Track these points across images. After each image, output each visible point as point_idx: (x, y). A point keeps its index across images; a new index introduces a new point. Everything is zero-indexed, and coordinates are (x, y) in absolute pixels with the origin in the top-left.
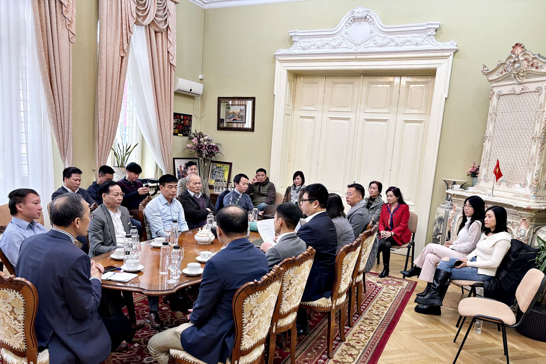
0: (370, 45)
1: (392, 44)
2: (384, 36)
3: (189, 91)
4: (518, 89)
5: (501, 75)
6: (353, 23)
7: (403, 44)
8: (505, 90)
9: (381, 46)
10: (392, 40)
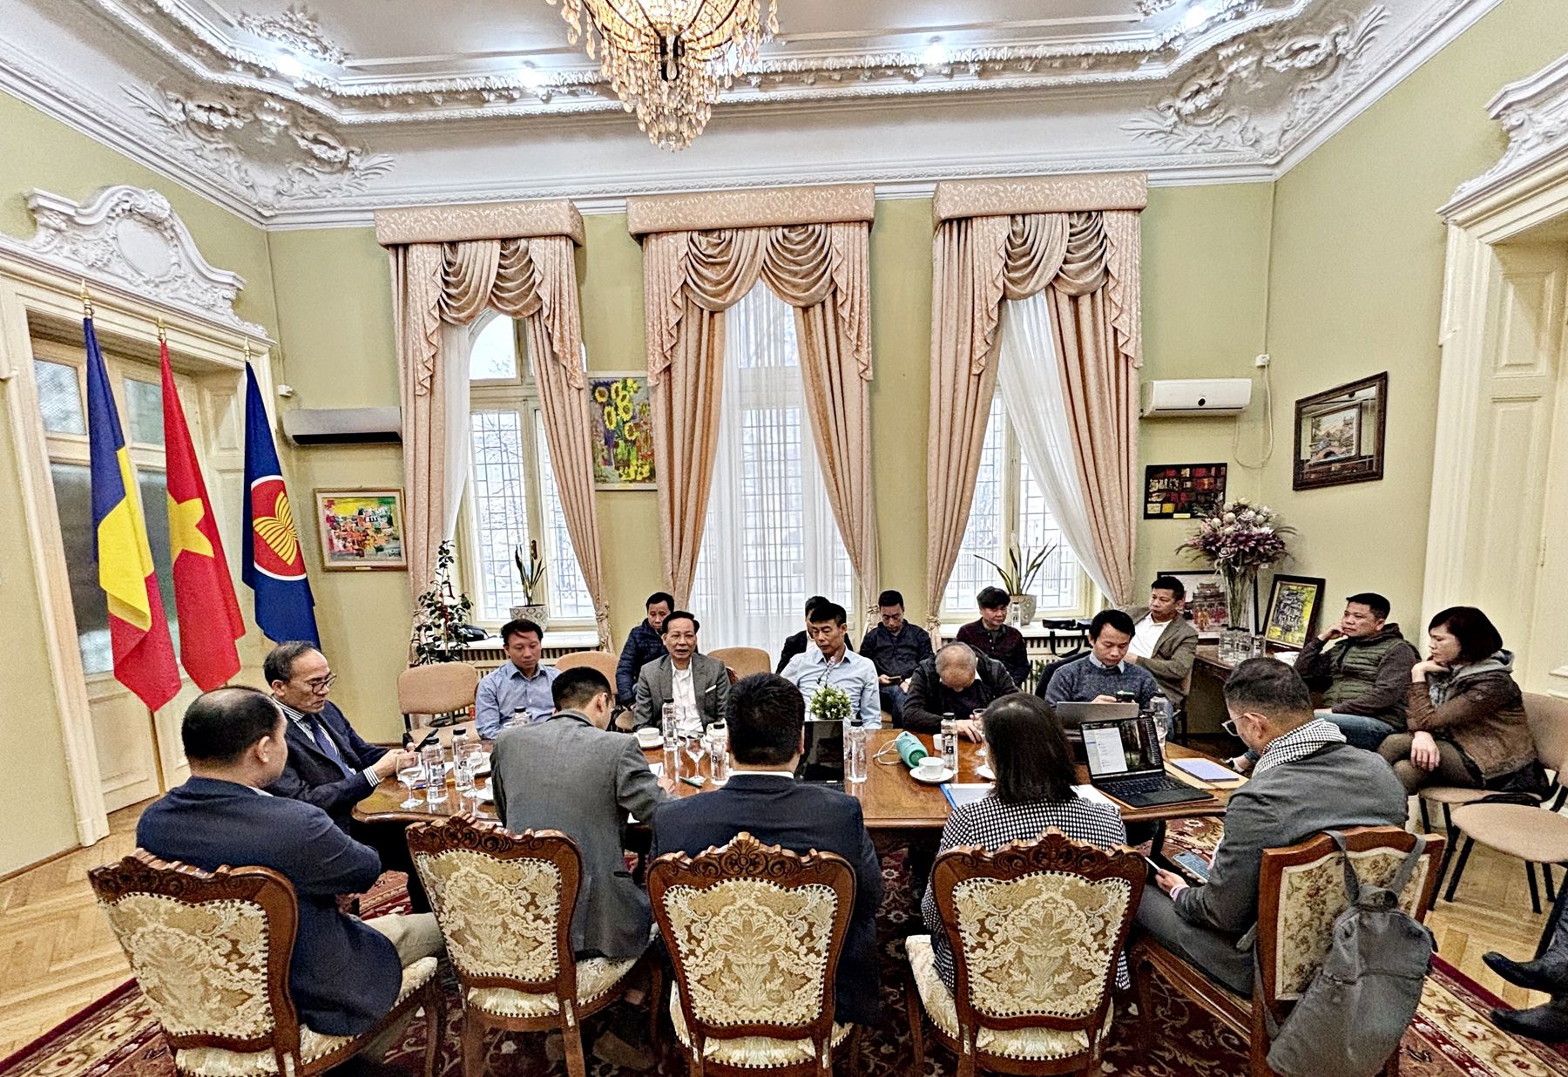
3: (1197, 406)
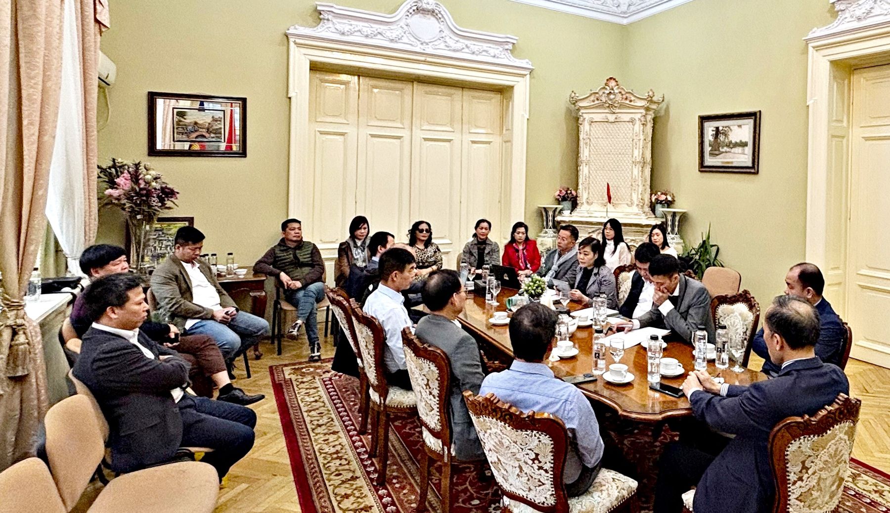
0: (441, 47)
1: (466, 50)
2: (457, 39)
4: (612, 118)
5: (593, 103)
6: (417, 13)
8: (597, 117)
9: (454, 51)
10: (467, 47)
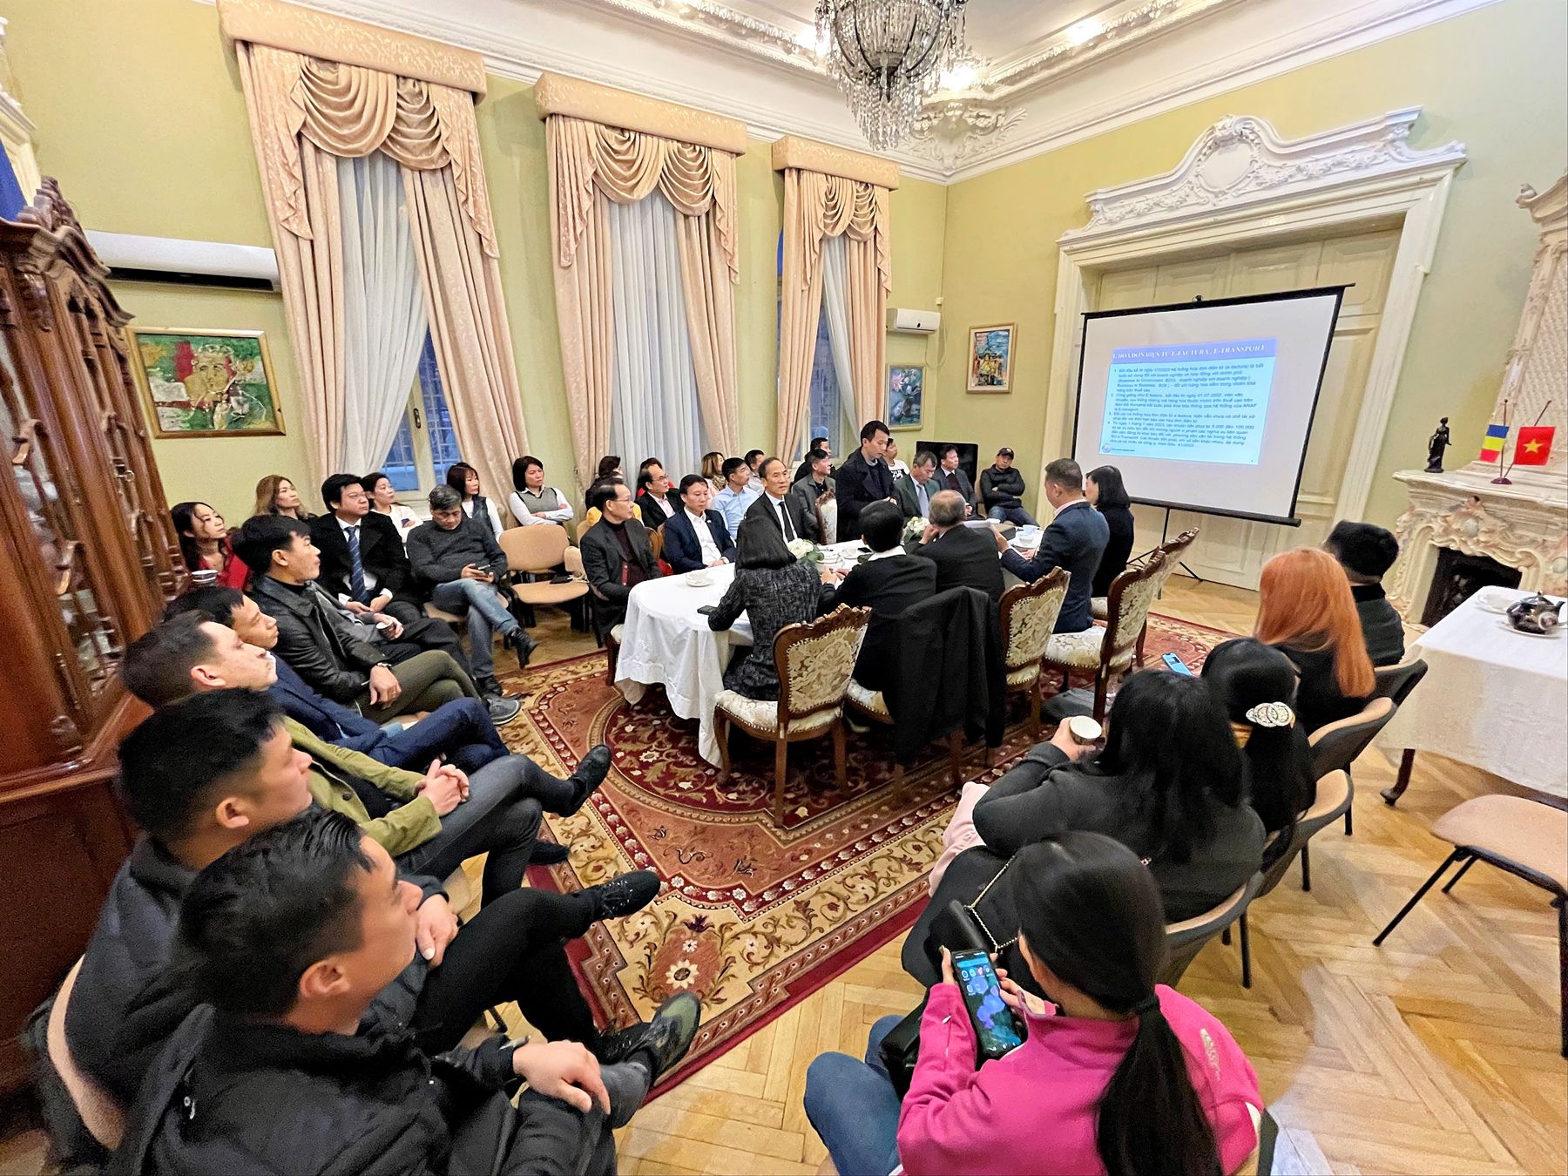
0: (1248, 189)
1: (1300, 177)
2: (1279, 163)
3: (917, 327)
6: (1216, 149)
7: (1326, 172)
9: (1272, 187)
10: (1299, 169)
